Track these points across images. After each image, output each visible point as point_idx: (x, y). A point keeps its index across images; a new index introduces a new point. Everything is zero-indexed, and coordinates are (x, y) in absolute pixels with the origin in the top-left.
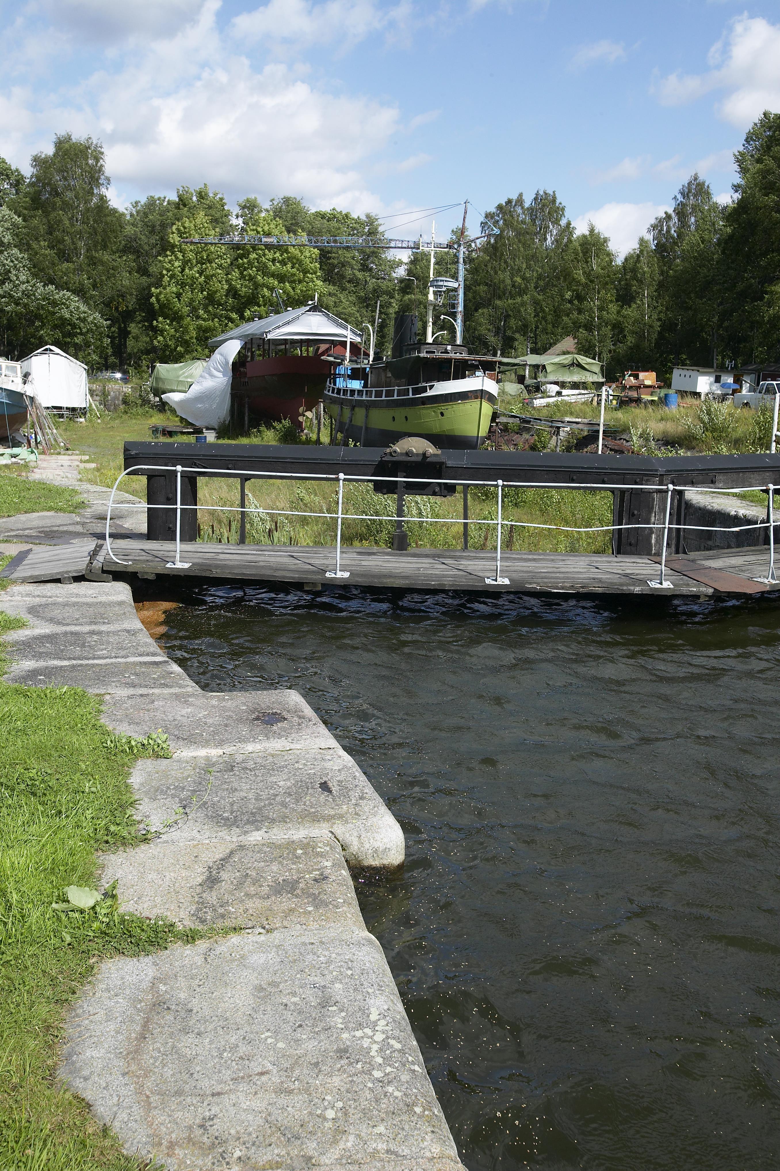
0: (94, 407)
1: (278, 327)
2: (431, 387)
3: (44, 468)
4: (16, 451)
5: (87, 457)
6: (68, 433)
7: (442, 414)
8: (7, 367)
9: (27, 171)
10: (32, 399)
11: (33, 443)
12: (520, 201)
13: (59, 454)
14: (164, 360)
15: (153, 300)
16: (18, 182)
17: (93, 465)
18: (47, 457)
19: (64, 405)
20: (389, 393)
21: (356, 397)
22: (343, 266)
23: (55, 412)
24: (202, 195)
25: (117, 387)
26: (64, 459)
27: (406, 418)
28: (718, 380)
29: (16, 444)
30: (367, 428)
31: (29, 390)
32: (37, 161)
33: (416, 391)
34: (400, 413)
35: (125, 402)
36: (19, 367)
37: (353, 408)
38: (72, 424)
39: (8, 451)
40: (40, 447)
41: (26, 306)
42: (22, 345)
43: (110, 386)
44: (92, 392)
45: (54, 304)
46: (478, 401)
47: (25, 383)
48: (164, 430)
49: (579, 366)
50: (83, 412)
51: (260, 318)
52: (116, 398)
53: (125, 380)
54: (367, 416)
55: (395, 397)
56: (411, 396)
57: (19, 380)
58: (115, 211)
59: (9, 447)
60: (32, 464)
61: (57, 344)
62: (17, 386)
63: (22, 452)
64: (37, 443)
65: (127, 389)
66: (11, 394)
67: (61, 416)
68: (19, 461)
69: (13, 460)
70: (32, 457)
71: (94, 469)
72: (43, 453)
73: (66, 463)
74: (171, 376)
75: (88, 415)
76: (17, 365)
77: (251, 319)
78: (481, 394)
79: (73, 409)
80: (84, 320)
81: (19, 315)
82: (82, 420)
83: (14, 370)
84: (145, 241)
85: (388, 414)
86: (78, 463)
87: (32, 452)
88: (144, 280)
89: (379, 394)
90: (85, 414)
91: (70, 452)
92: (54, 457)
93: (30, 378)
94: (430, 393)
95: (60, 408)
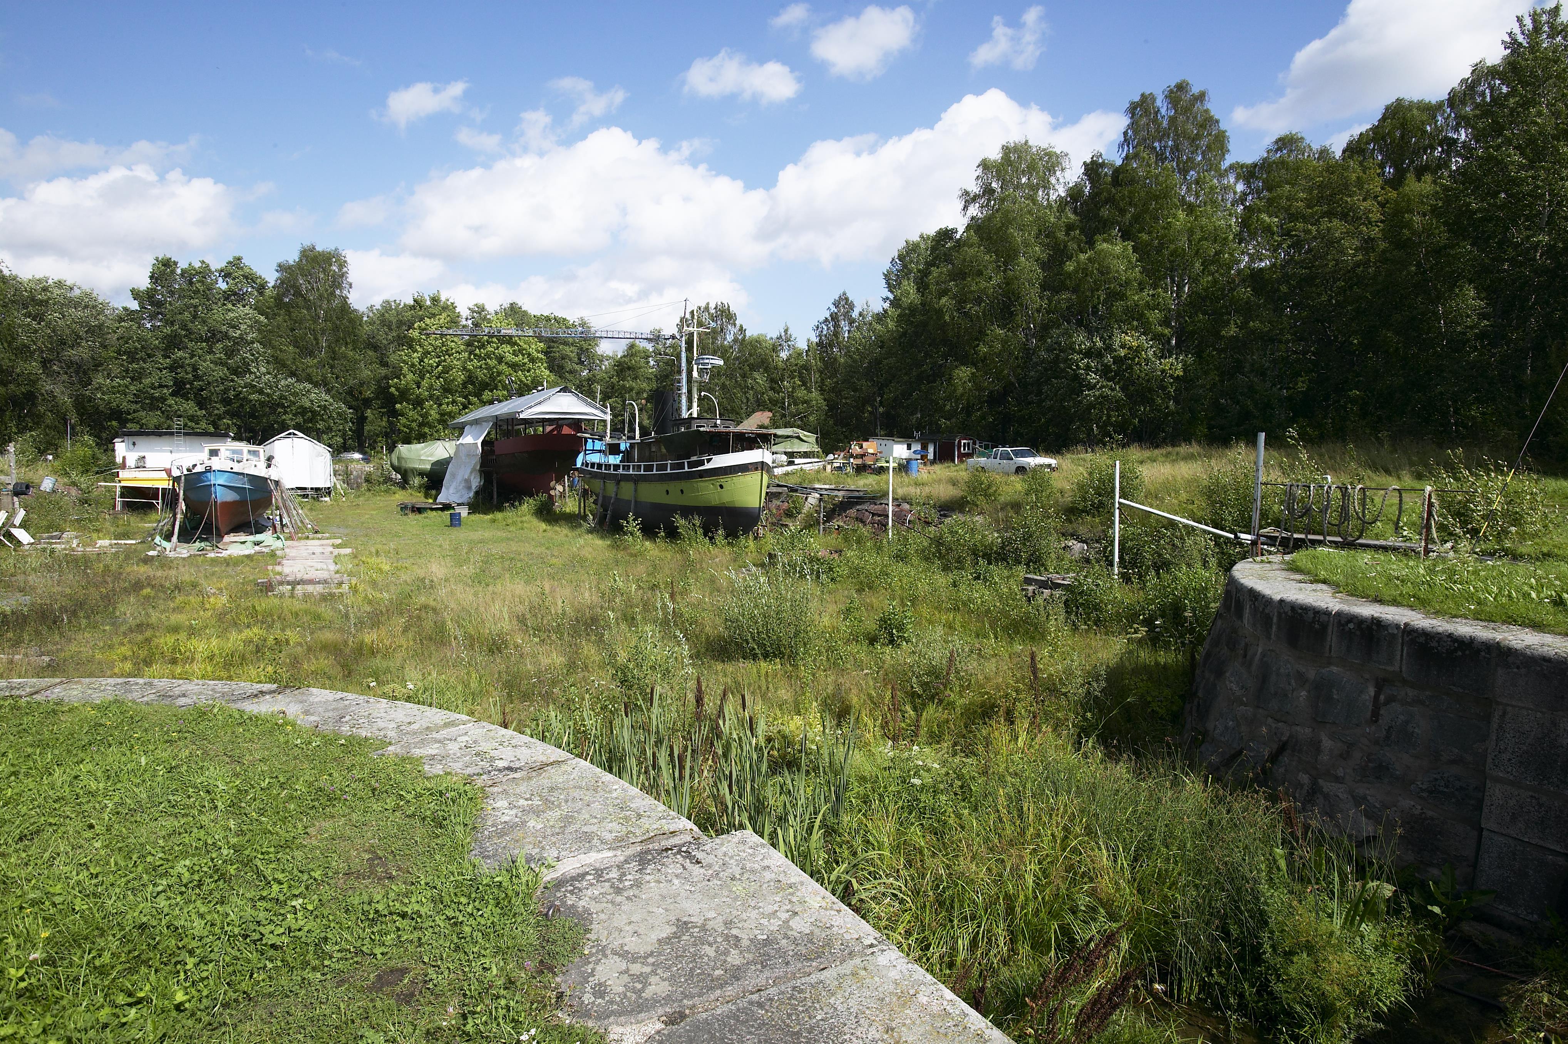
0: (339, 486)
1: (531, 407)
2: (709, 461)
3: (294, 558)
4: (259, 537)
5: (340, 541)
6: (314, 513)
7: (721, 487)
8: (249, 451)
9: (271, 277)
10: (277, 483)
11: (278, 527)
12: (707, 308)
13: (307, 538)
14: (407, 441)
15: (393, 390)
16: (261, 288)
17: (348, 551)
18: (295, 543)
19: (308, 485)
20: (663, 467)
21: (621, 471)
22: (563, 359)
23: (299, 492)
24: (435, 300)
25: (359, 466)
26: (314, 545)
27: (682, 491)
28: (909, 448)
29: (259, 531)
30: (636, 502)
31: (273, 474)
32: (281, 268)
33: (691, 465)
34: (674, 487)
35: (367, 480)
36: (261, 451)
37: (618, 483)
38: (316, 503)
39: (251, 538)
40: (286, 531)
41: (268, 395)
42: (264, 431)
43: (352, 466)
44: (336, 473)
45: (295, 394)
46: (759, 473)
47: (269, 466)
48: (413, 507)
49: (798, 438)
50: (328, 491)
51: (500, 401)
52: (359, 477)
53: (367, 460)
54: (636, 490)
55: (669, 471)
56: (686, 469)
57: (262, 464)
58: (355, 310)
59: (251, 534)
60: (279, 553)
61: (298, 427)
62: (260, 470)
63: (267, 537)
64: (282, 526)
65: (369, 468)
66: (253, 478)
67: (305, 496)
68: (264, 550)
69: (257, 548)
70: (279, 544)
71: (349, 555)
72: (290, 538)
73: (318, 550)
74: (412, 456)
75: (333, 493)
76: (260, 449)
77: (491, 403)
78: (761, 466)
79: (317, 489)
80: (325, 408)
81: (262, 404)
82: (327, 499)
83: (255, 453)
84: (382, 337)
85: (661, 487)
86: (331, 549)
87: (278, 538)
88: (383, 371)
89: (648, 468)
90: (329, 494)
91: (319, 536)
92: (303, 542)
93: (273, 462)
94: (707, 466)
95: (305, 489)
